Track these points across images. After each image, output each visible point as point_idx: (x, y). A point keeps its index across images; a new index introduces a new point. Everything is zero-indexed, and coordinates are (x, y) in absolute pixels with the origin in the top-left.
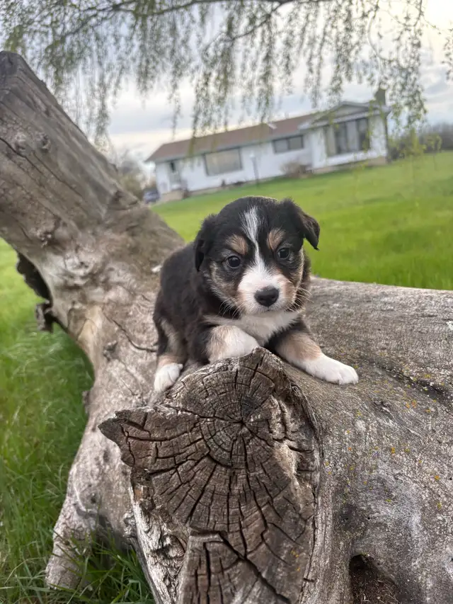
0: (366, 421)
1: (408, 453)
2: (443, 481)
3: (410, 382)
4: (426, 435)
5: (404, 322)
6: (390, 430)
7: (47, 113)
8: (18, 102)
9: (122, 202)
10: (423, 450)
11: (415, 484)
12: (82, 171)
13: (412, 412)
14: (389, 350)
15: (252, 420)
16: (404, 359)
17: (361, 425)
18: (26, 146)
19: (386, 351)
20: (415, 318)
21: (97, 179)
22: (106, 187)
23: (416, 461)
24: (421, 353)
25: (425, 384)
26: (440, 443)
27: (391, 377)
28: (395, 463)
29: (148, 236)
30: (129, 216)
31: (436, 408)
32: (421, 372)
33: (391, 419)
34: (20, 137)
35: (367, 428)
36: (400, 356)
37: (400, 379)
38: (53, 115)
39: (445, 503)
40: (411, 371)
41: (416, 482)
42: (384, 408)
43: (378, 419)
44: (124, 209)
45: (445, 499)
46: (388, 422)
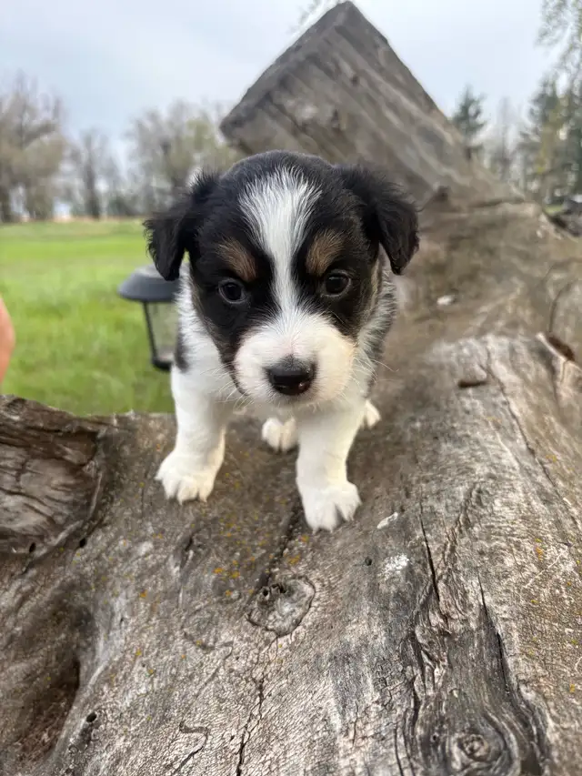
0: (156, 548)
1: (152, 609)
2: (138, 661)
4: (185, 610)
6: (166, 576)
7: (355, 81)
8: (315, 70)
9: (455, 202)
10: (165, 619)
12: (391, 154)
13: (209, 578)
17: (146, 547)
18: (314, 122)
21: (415, 168)
22: (428, 178)
26: (182, 627)
29: (476, 254)
30: (461, 222)
33: (182, 567)
34: (308, 112)
35: (147, 555)
38: (363, 82)
39: (117, 680)
42: (191, 553)
43: (172, 556)
44: (454, 210)
45: (121, 677)
46: (175, 566)
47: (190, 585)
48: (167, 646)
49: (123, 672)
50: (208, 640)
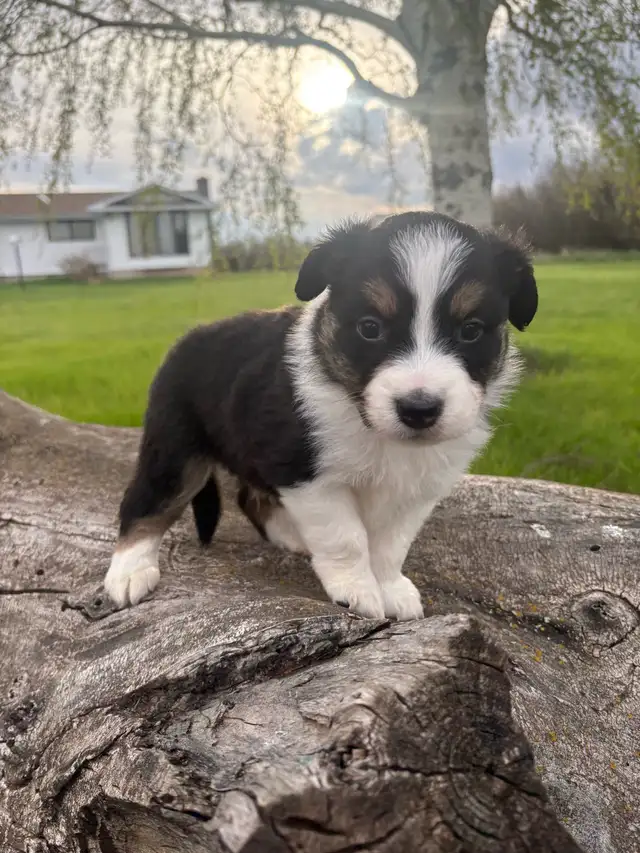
1: (568, 736)
2: (620, 770)
3: (515, 619)
4: (578, 703)
5: (467, 525)
6: (537, 704)
10: (582, 728)
11: (592, 785)
13: (546, 668)
14: (462, 571)
15: (507, 761)
16: (490, 583)
19: (458, 572)
20: (482, 520)
23: (582, 747)
24: (510, 573)
25: (538, 620)
26: (596, 711)
27: (485, 613)
28: (562, 756)
31: (566, 657)
32: (521, 602)
33: (532, 685)
36: (483, 579)
37: (498, 615)
39: (632, 804)
40: (509, 602)
41: (591, 781)
42: (517, 669)
43: (518, 688)
45: (631, 798)
46: (530, 690)
47: (553, 688)
48: (612, 732)
49: (627, 793)
50: (618, 691)
